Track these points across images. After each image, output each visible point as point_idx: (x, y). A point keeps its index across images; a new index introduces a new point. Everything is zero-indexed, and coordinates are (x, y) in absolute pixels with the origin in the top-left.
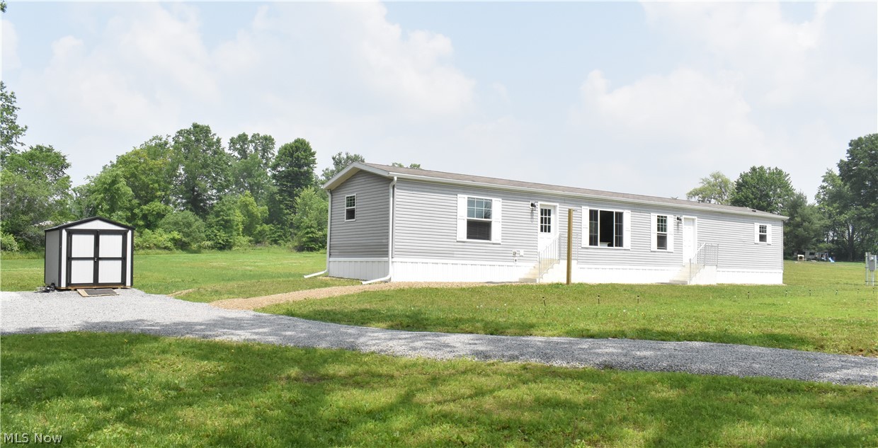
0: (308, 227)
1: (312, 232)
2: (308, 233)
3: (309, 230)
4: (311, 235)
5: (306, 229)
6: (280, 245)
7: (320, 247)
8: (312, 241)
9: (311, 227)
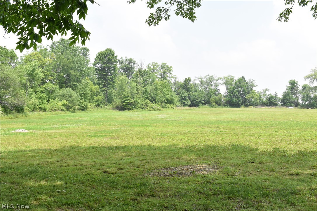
0: (126, 97)
1: (129, 100)
2: (126, 100)
3: (127, 98)
4: (128, 101)
5: (125, 98)
6: (102, 107)
7: (133, 108)
8: (129, 105)
9: (128, 96)
